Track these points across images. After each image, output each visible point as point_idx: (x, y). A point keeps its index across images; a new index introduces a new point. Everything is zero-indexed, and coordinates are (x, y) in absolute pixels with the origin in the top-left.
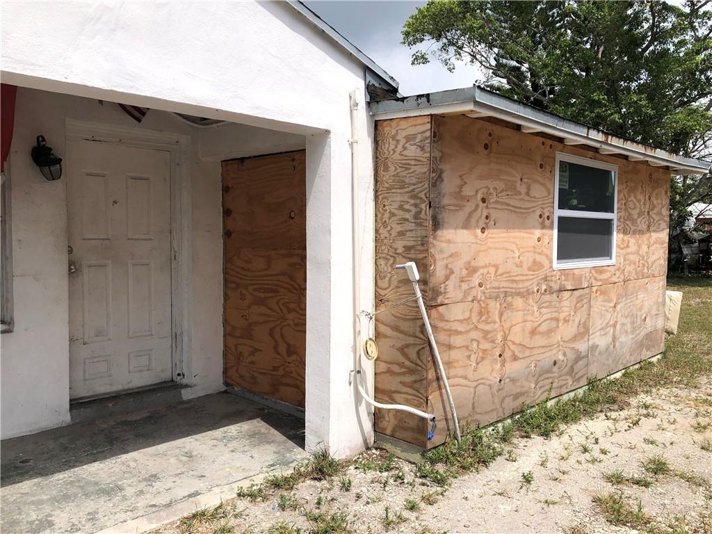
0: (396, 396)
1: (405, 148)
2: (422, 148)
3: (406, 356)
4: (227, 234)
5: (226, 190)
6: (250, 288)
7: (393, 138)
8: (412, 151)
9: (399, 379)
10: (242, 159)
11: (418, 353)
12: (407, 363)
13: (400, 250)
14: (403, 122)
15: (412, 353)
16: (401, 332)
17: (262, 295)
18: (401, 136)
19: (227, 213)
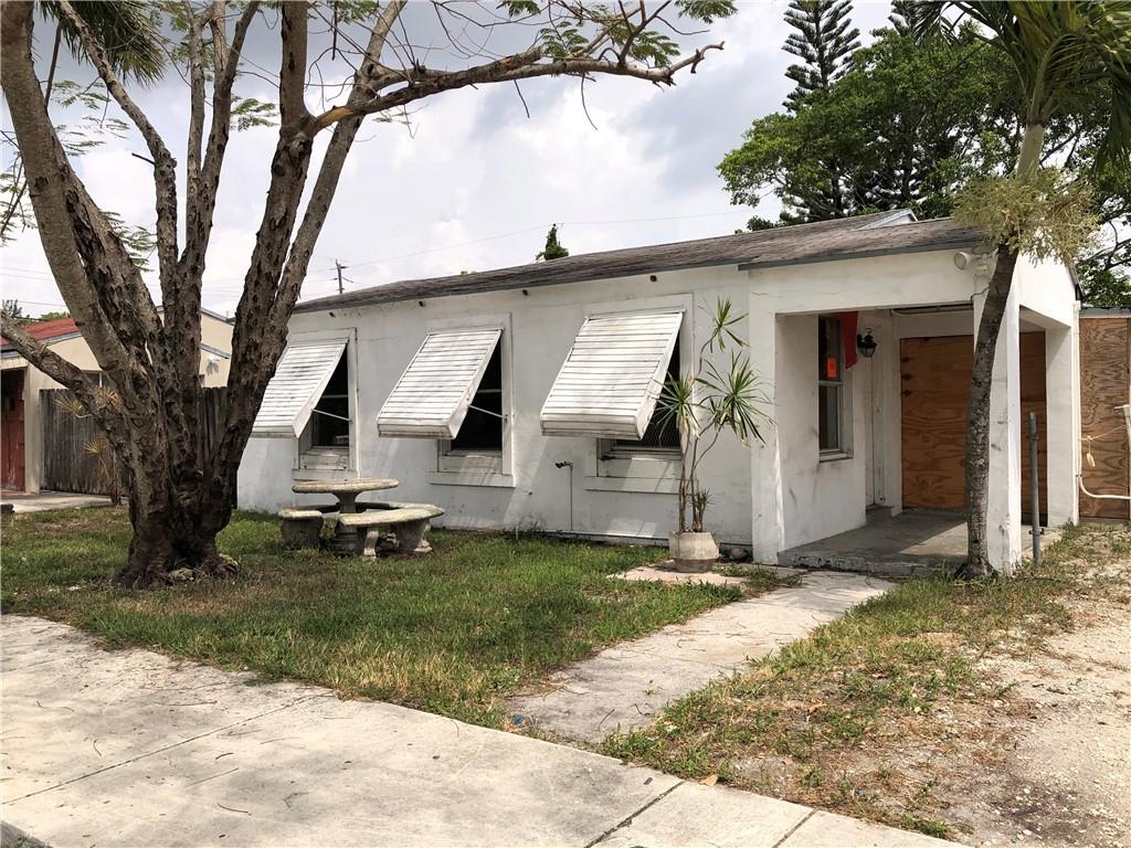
0: (1100, 491)
1: (1105, 337)
2: (1121, 337)
3: (1108, 464)
4: (906, 393)
5: (905, 360)
6: (936, 433)
7: (1094, 330)
8: (1112, 338)
9: (1102, 480)
10: (927, 339)
11: (1120, 462)
12: (1110, 469)
13: (1103, 399)
14: (1103, 322)
15: (1115, 462)
16: (1104, 450)
17: (951, 437)
18: (1102, 329)
19: (906, 377)
